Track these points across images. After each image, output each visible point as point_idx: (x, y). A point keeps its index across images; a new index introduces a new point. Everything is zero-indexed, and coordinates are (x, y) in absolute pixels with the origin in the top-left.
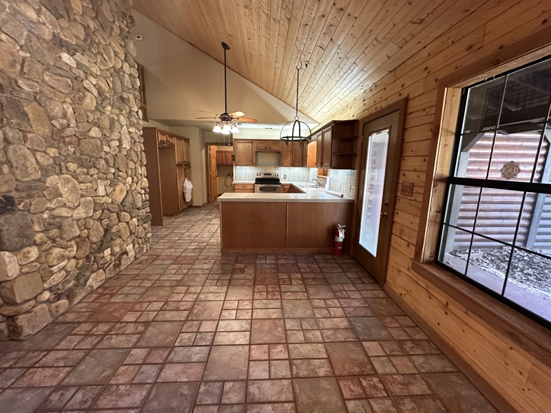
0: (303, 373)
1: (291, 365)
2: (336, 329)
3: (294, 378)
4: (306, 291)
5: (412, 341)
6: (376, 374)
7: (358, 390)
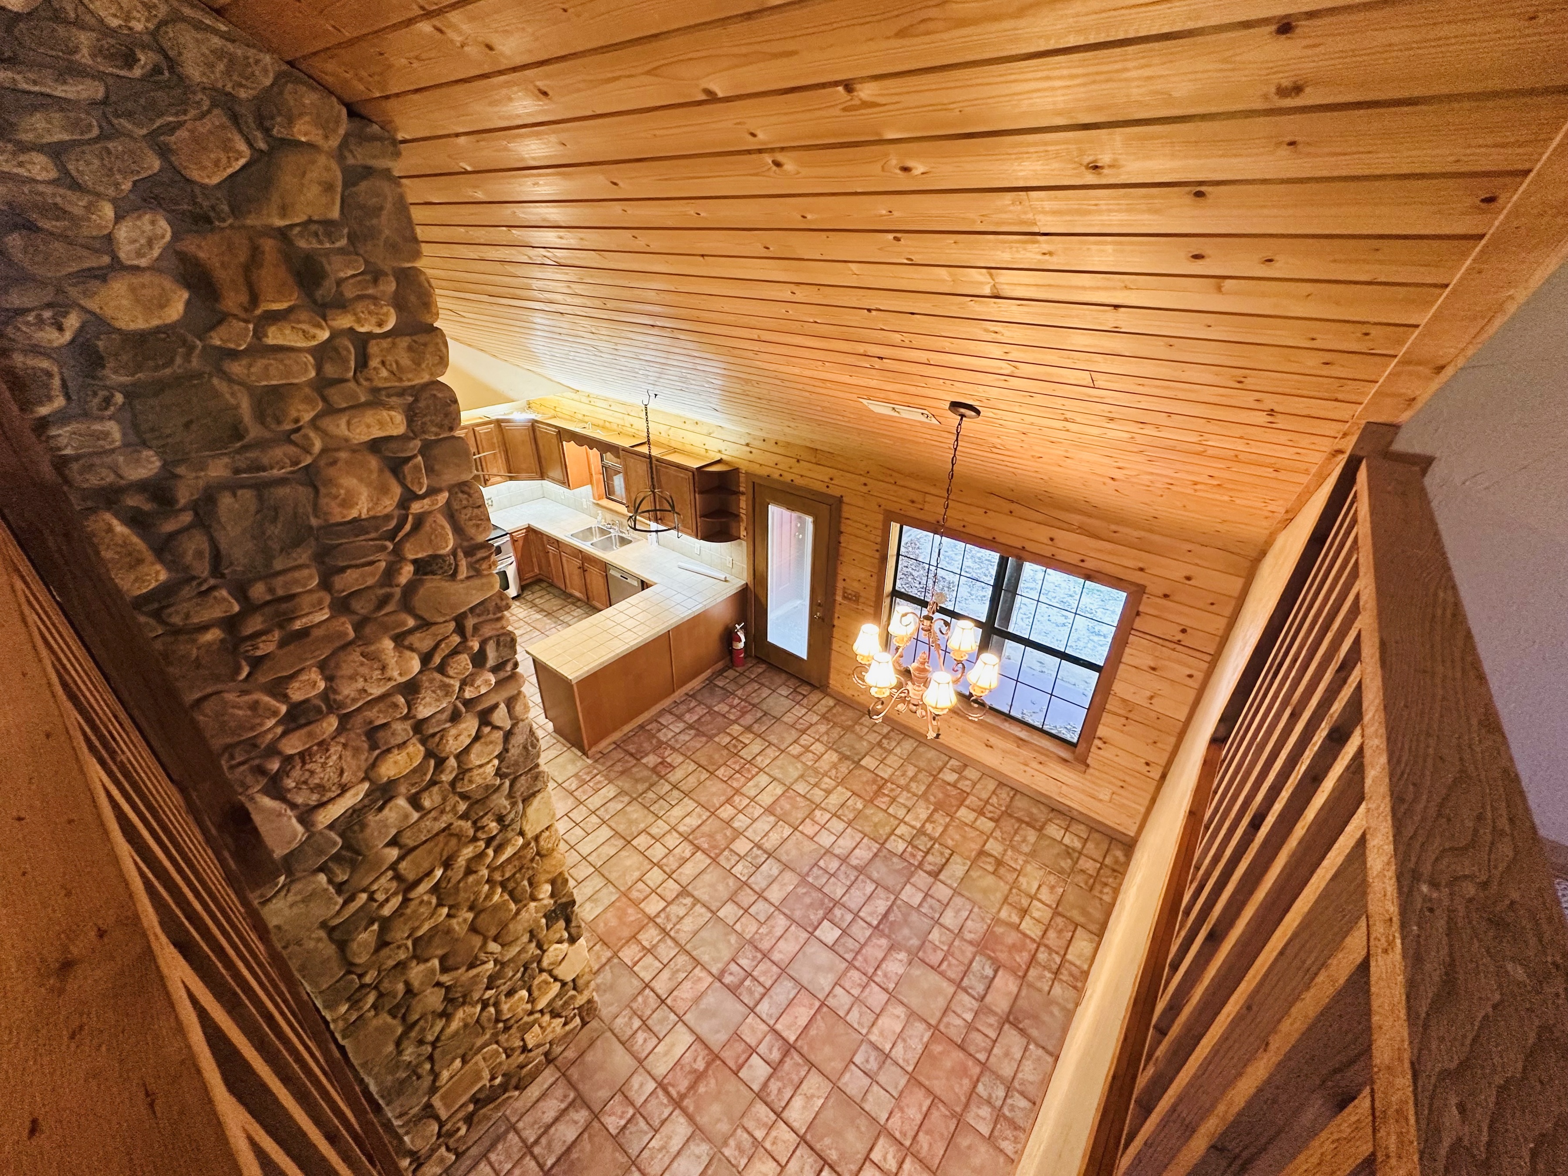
0: (851, 816)
1: (839, 817)
2: (835, 766)
3: (849, 824)
4: (770, 744)
5: (884, 737)
6: (886, 781)
7: (886, 799)
